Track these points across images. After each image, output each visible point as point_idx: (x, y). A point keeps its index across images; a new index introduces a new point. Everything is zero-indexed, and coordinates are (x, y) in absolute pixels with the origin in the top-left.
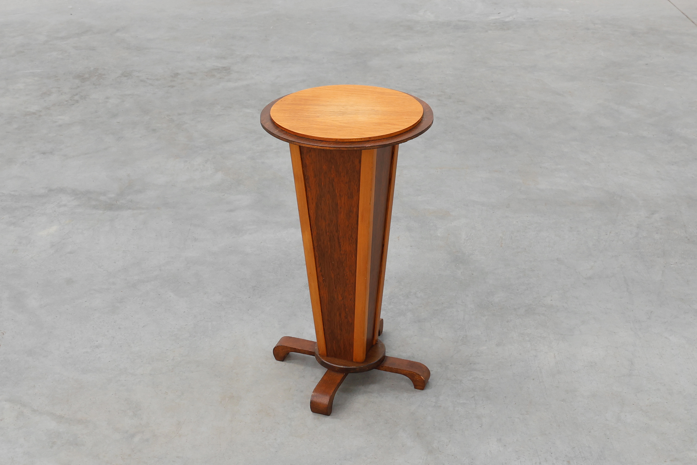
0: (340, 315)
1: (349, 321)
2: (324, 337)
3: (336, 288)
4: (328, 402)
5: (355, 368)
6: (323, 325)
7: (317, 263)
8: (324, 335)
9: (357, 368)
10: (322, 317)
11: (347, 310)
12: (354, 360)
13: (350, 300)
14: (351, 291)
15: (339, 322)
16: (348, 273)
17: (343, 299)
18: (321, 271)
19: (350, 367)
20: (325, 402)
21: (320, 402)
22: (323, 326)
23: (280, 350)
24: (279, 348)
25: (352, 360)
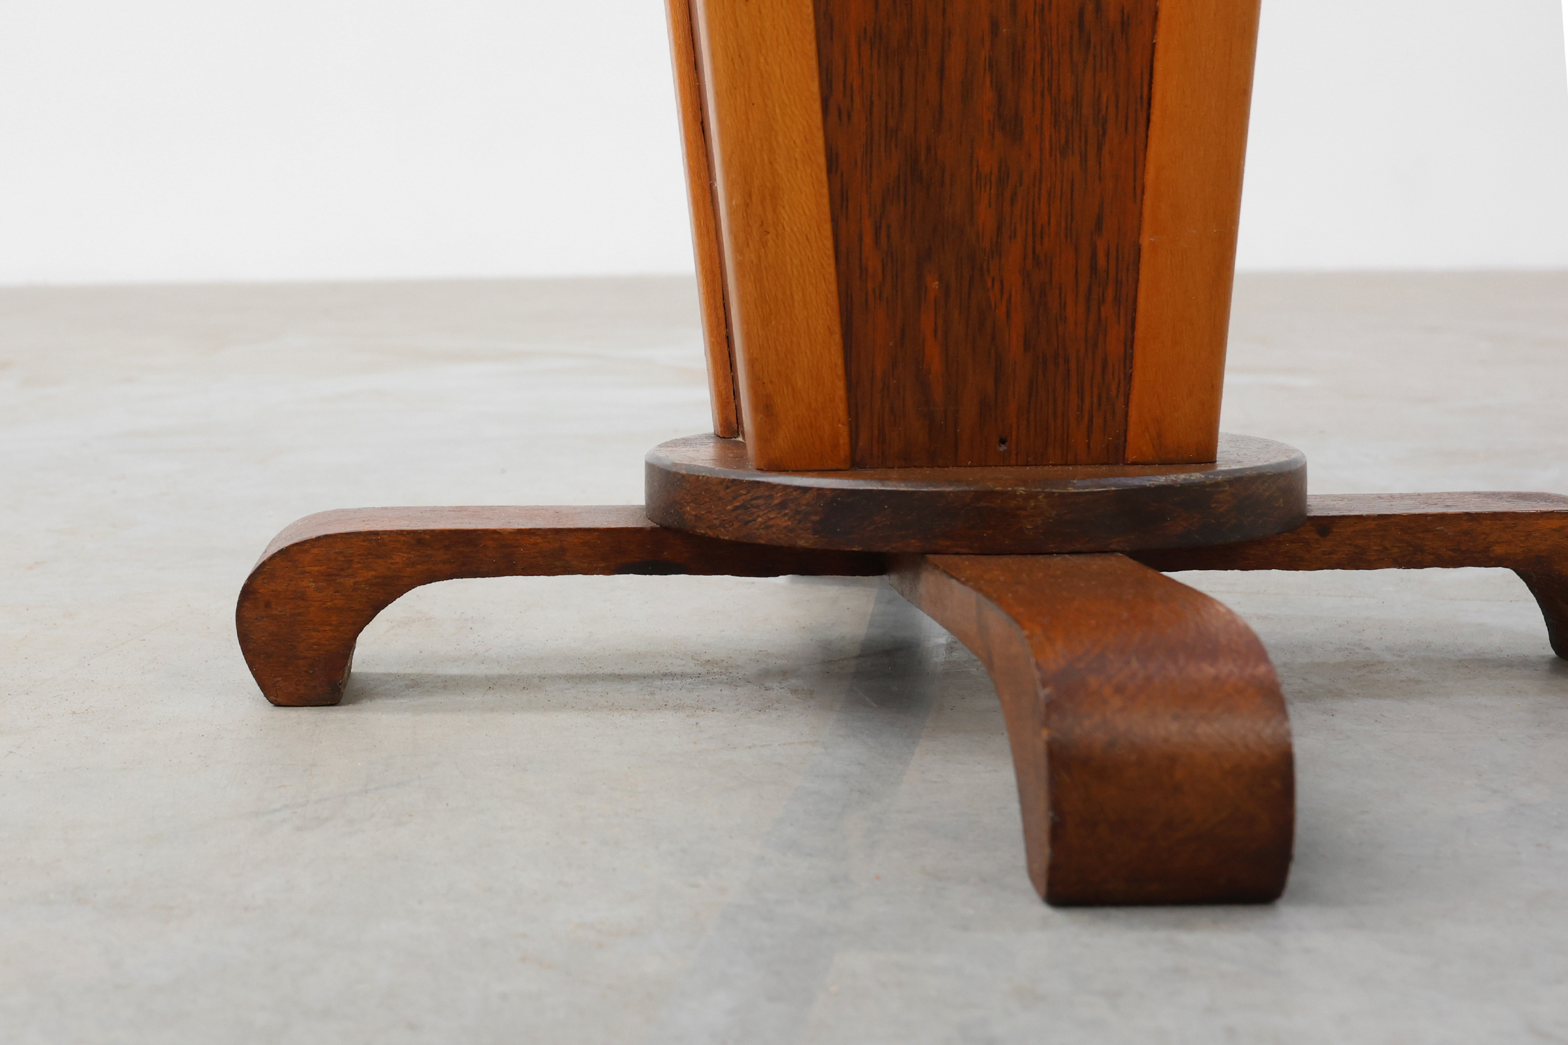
1: (1099, 8)
5: (1201, 484)
6: (824, 110)
9: (1216, 484)
15: (995, 32)
19: (1163, 480)
22: (820, 116)
23: (313, 585)
24: (303, 573)
25: (1115, 455)
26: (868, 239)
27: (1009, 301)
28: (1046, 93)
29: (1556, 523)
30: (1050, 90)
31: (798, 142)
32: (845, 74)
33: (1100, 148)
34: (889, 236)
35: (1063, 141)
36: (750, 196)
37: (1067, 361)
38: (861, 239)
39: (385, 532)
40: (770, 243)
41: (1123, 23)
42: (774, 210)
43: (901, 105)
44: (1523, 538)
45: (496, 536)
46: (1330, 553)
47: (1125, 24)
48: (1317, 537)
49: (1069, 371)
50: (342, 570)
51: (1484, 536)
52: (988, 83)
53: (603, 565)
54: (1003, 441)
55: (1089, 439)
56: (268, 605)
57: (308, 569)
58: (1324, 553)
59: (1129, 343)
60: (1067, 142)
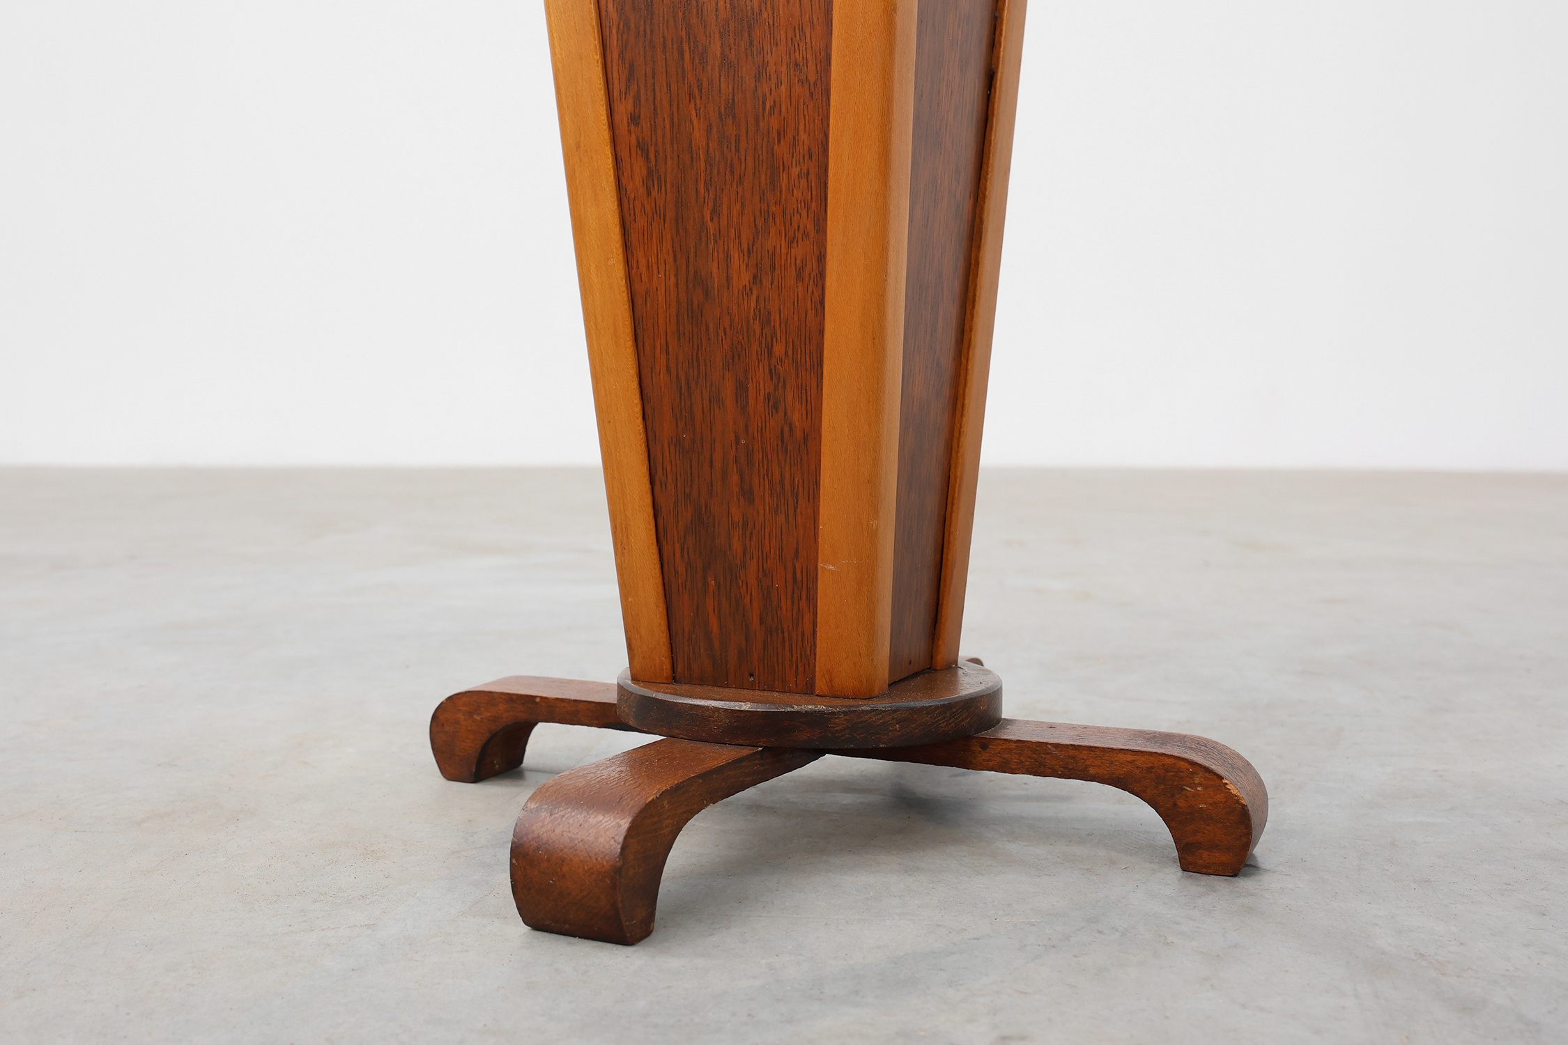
0: (741, 389)
1: (791, 430)
2: (656, 556)
3: (715, 212)
4: (621, 839)
5: (821, 713)
6: (652, 482)
7: (615, 68)
8: (654, 548)
9: (833, 713)
10: (646, 428)
11: (779, 349)
12: (821, 685)
13: (799, 276)
14: (804, 213)
15: (737, 442)
16: (783, 88)
17: (755, 279)
18: (634, 119)
19: (796, 708)
20: (602, 840)
21: (572, 839)
22: (648, 486)
23: (463, 717)
24: (459, 710)
25: (809, 690)
26: (678, 555)
27: (751, 594)
28: (766, 477)
29: (1130, 757)
30: (767, 475)
31: (637, 500)
32: (663, 463)
33: (795, 511)
34: (688, 554)
35: (776, 506)
36: (616, 528)
37: (783, 632)
38: (674, 555)
39: (496, 693)
40: (626, 555)
41: (804, 438)
42: (627, 536)
43: (691, 480)
44: (1107, 765)
45: (546, 700)
46: (988, 761)
47: (805, 439)
48: (980, 749)
49: (784, 638)
50: (476, 710)
51: (1083, 761)
52: (735, 470)
53: (596, 722)
54: (752, 675)
55: (796, 678)
56: (443, 725)
57: (461, 708)
58: (984, 760)
59: (814, 624)
60: (777, 506)
